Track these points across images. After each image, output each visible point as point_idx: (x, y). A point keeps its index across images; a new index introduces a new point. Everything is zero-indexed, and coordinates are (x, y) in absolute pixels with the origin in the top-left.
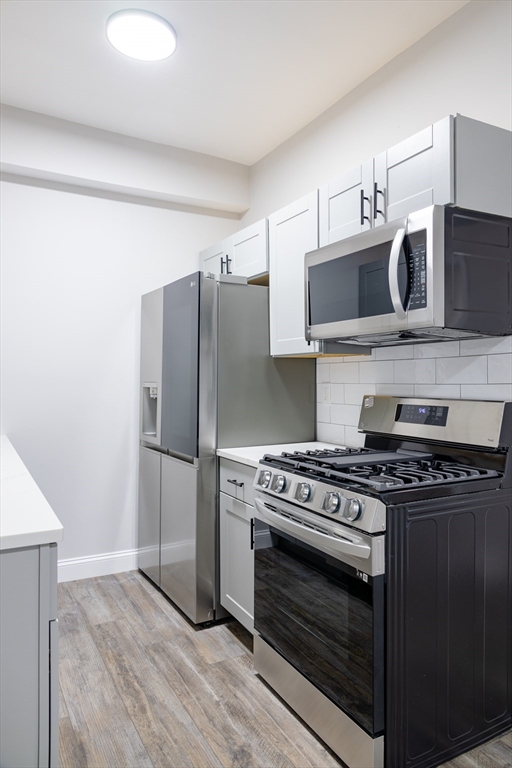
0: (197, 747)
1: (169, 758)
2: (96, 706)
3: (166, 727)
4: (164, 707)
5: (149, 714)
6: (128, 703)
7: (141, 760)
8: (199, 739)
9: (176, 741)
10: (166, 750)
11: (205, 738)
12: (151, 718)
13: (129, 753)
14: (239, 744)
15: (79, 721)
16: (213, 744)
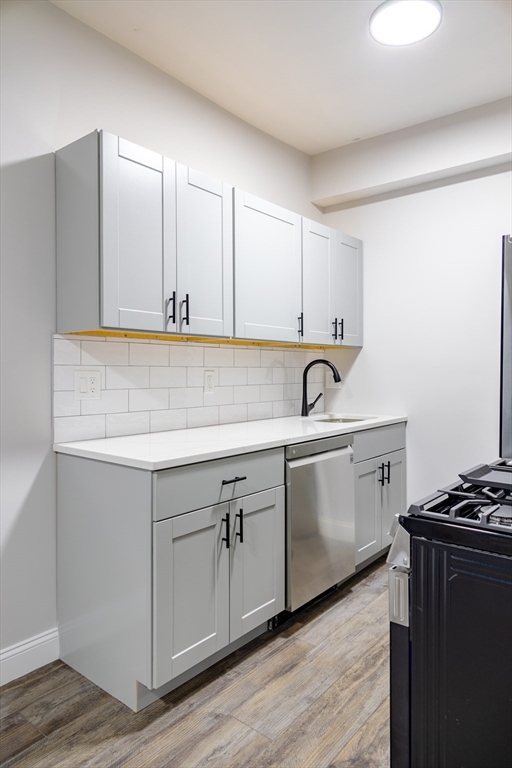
0: (344, 729)
1: (319, 716)
2: (337, 652)
3: (350, 700)
4: (372, 688)
5: (356, 683)
6: (356, 666)
7: (305, 702)
8: (356, 725)
9: (340, 712)
10: (325, 711)
11: (360, 729)
12: (351, 687)
13: (307, 692)
14: (373, 757)
15: (316, 653)
16: (356, 738)
